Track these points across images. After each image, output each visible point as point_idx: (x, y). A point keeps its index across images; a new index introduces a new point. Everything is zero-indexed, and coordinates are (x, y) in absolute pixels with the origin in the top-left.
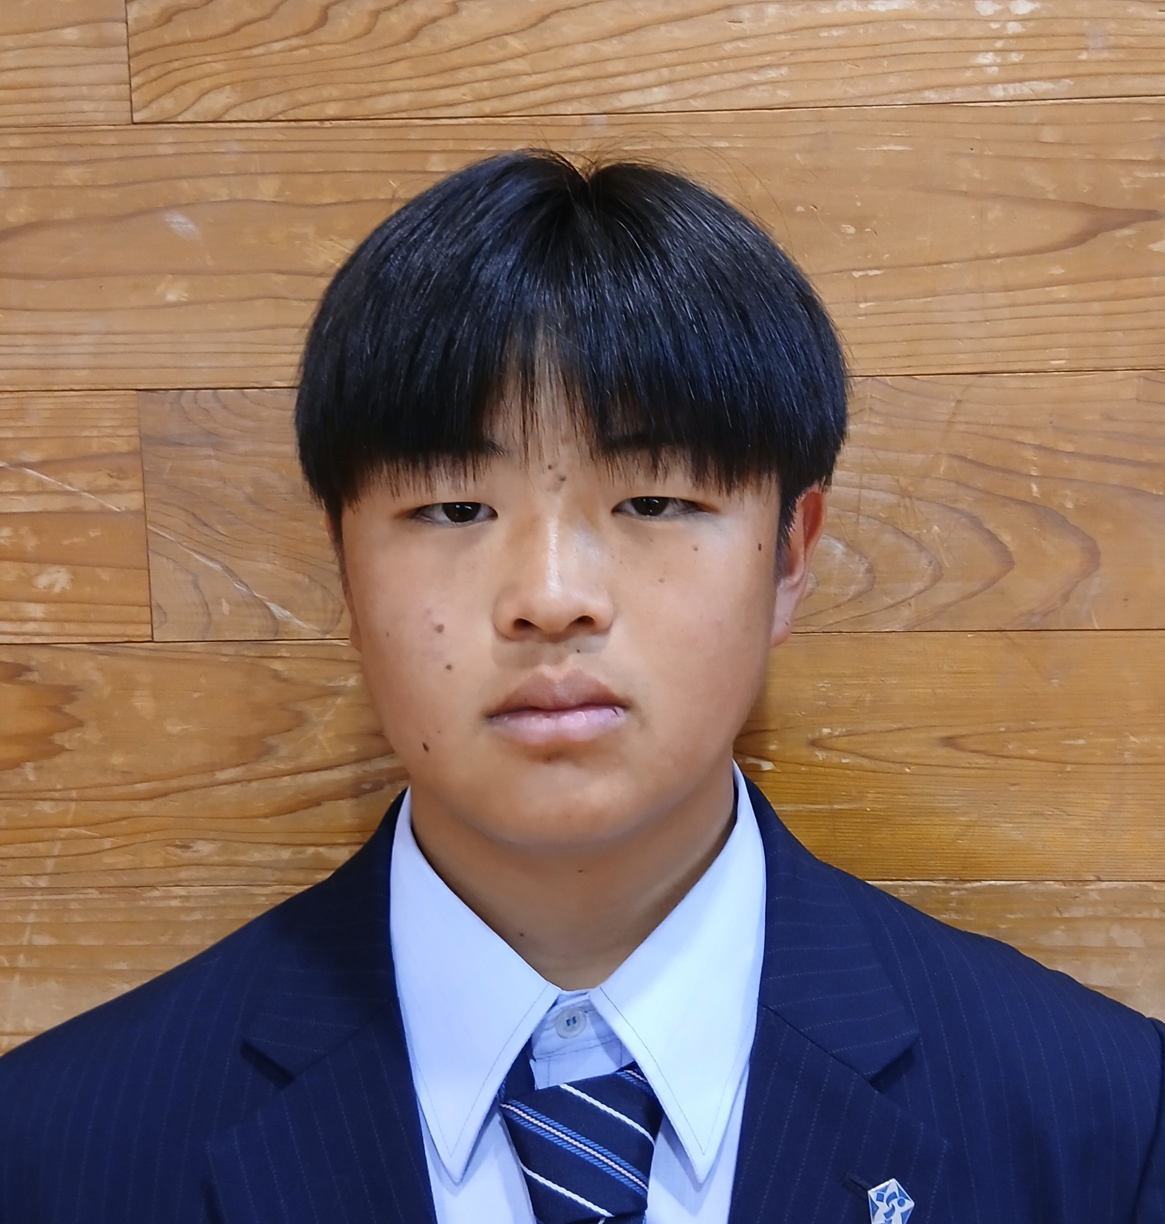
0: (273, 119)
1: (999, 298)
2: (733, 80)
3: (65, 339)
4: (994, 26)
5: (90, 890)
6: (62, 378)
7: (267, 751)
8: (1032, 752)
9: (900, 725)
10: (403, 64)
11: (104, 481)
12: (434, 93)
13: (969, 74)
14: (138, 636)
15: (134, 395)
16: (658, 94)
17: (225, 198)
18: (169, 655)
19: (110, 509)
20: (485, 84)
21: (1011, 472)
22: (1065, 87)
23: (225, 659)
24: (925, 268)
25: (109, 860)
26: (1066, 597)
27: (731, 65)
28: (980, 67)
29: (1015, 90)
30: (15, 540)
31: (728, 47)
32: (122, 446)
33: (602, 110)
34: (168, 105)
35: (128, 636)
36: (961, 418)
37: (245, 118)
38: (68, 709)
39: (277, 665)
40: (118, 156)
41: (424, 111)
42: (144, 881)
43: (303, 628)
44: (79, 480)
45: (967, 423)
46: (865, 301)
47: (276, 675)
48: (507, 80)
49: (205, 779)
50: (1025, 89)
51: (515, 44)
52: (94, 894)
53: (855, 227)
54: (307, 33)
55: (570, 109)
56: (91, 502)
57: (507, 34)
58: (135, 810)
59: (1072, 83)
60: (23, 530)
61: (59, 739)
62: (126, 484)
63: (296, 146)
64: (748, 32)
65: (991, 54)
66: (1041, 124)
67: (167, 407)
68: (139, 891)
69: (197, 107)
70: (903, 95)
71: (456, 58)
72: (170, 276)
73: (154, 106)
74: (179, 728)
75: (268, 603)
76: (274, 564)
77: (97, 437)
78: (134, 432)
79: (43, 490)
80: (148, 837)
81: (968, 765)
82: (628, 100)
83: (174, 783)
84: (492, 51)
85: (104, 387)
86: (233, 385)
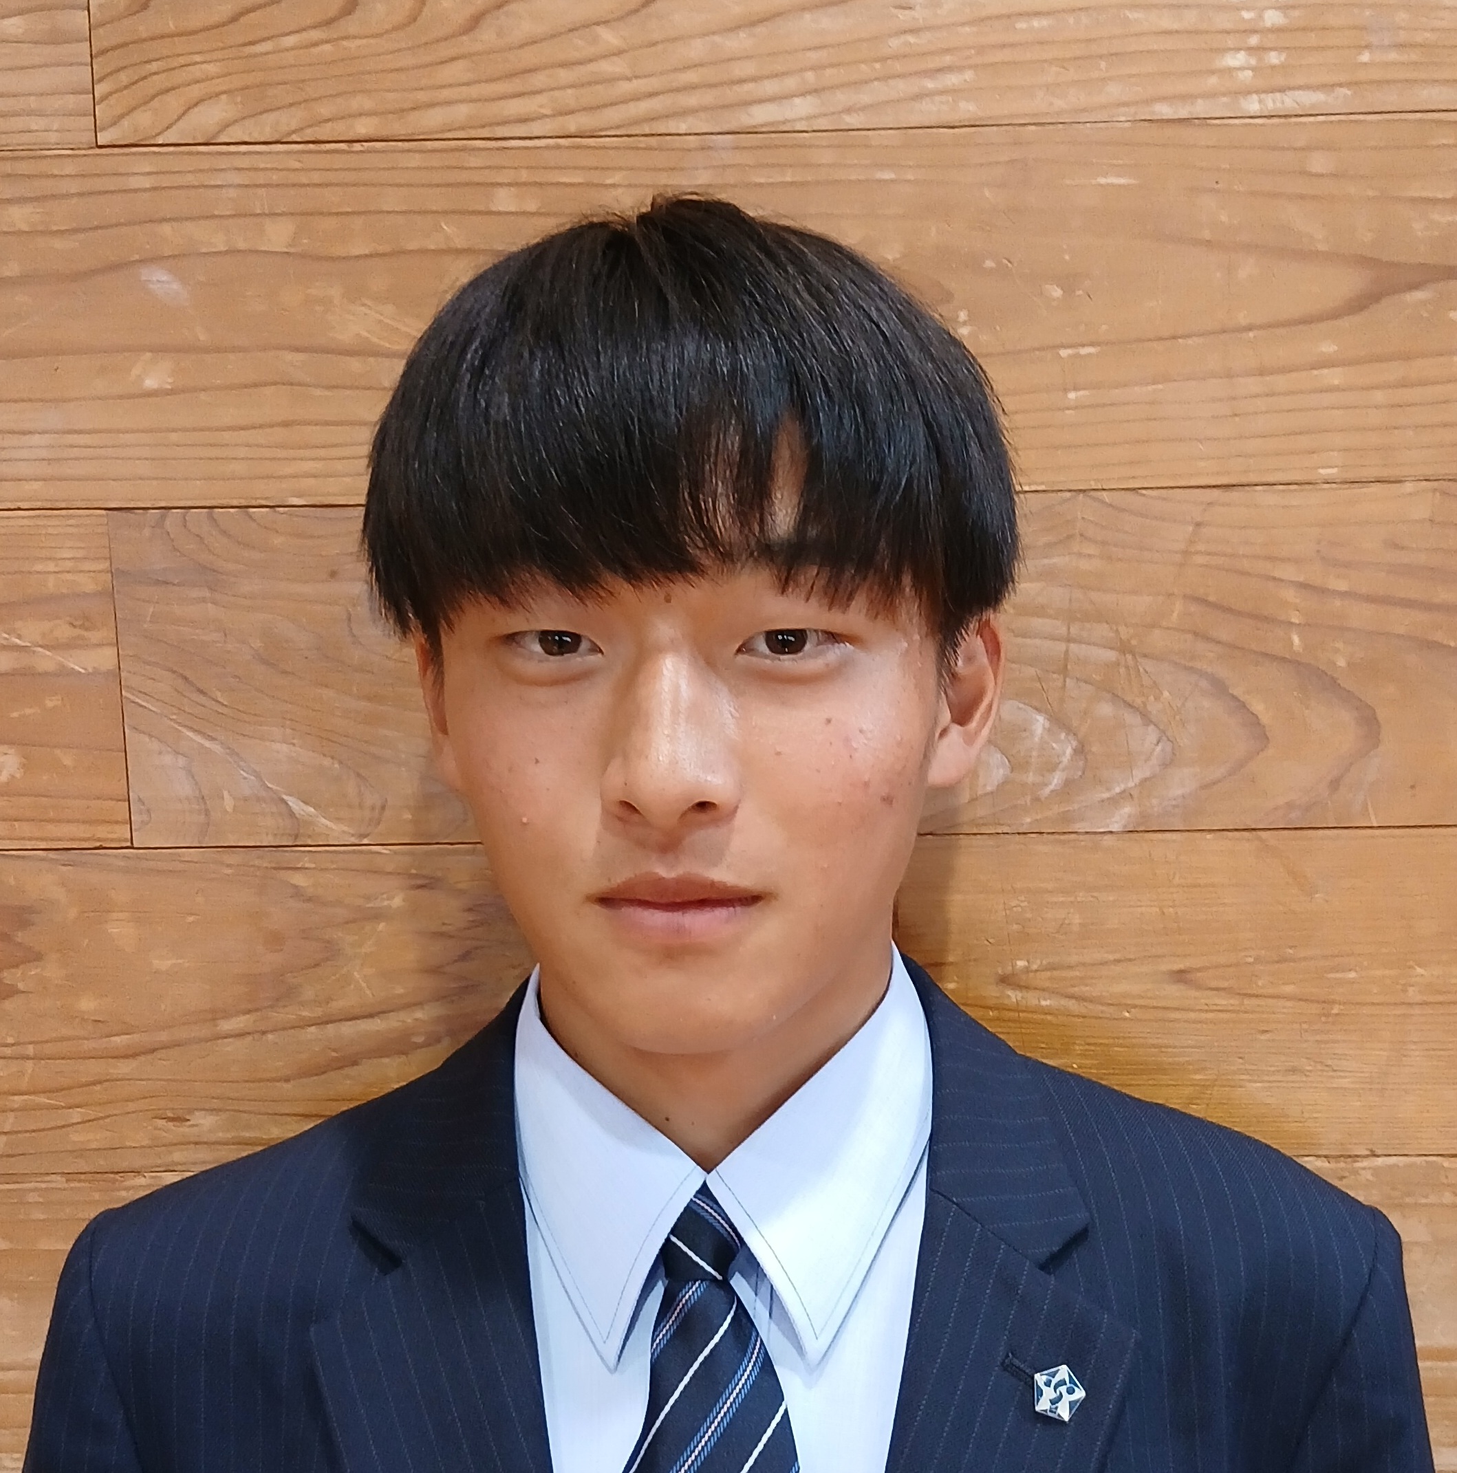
0: (285, 140)
1: (1252, 385)
2: (902, 87)
3: (11, 440)
4: (1247, 15)
5: (55, 1177)
7: (287, 994)
8: (1289, 989)
9: (1117, 956)
10: (460, 65)
11: (64, 632)
12: (502, 103)
13: (1213, 81)
14: (112, 840)
15: (103, 516)
16: (801, 108)
17: (222, 248)
18: (152, 864)
19: (71, 669)
20: (569, 91)
21: (1267, 619)
22: (1340, 99)
23: (229, 871)
24: (1155, 344)
25: (75, 1137)
26: (1335, 784)
27: (898, 67)
28: (1230, 70)
29: (1274, 102)
31: (895, 43)
32: (87, 584)
33: (725, 129)
34: (143, 121)
35: (99, 840)
36: (1201, 547)
37: (247, 139)
38: (20, 936)
39: (298, 879)
40: (76, 191)
41: (487, 129)
42: (124, 1165)
43: (332, 829)
44: (31, 630)
45: (1209, 554)
46: (1076, 389)
47: (297, 893)
48: (599, 87)
49: (204, 1031)
50: (1288, 102)
51: (609, 37)
52: (59, 1181)
53: (1062, 289)
54: (329, 22)
55: (683, 128)
56: (46, 661)
57: (597, 24)
58: (111, 1071)
59: (1349, 93)
61: (9, 976)
62: (95, 636)
63: (316, 177)
64: (921, 21)
65: (1243, 53)
66: (1308, 148)
67: (147, 532)
68: (118, 1177)
69: (181, 124)
70: (1126, 109)
71: (528, 57)
72: (149, 355)
73: (125, 123)
74: (169, 963)
75: (285, 797)
76: (294, 745)
77: (55, 572)
78: (104, 565)
80: (131, 1106)
81: (1206, 1007)
82: (760, 115)
83: (164, 1037)
84: (578, 46)
85: (63, 506)
86: (235, 503)
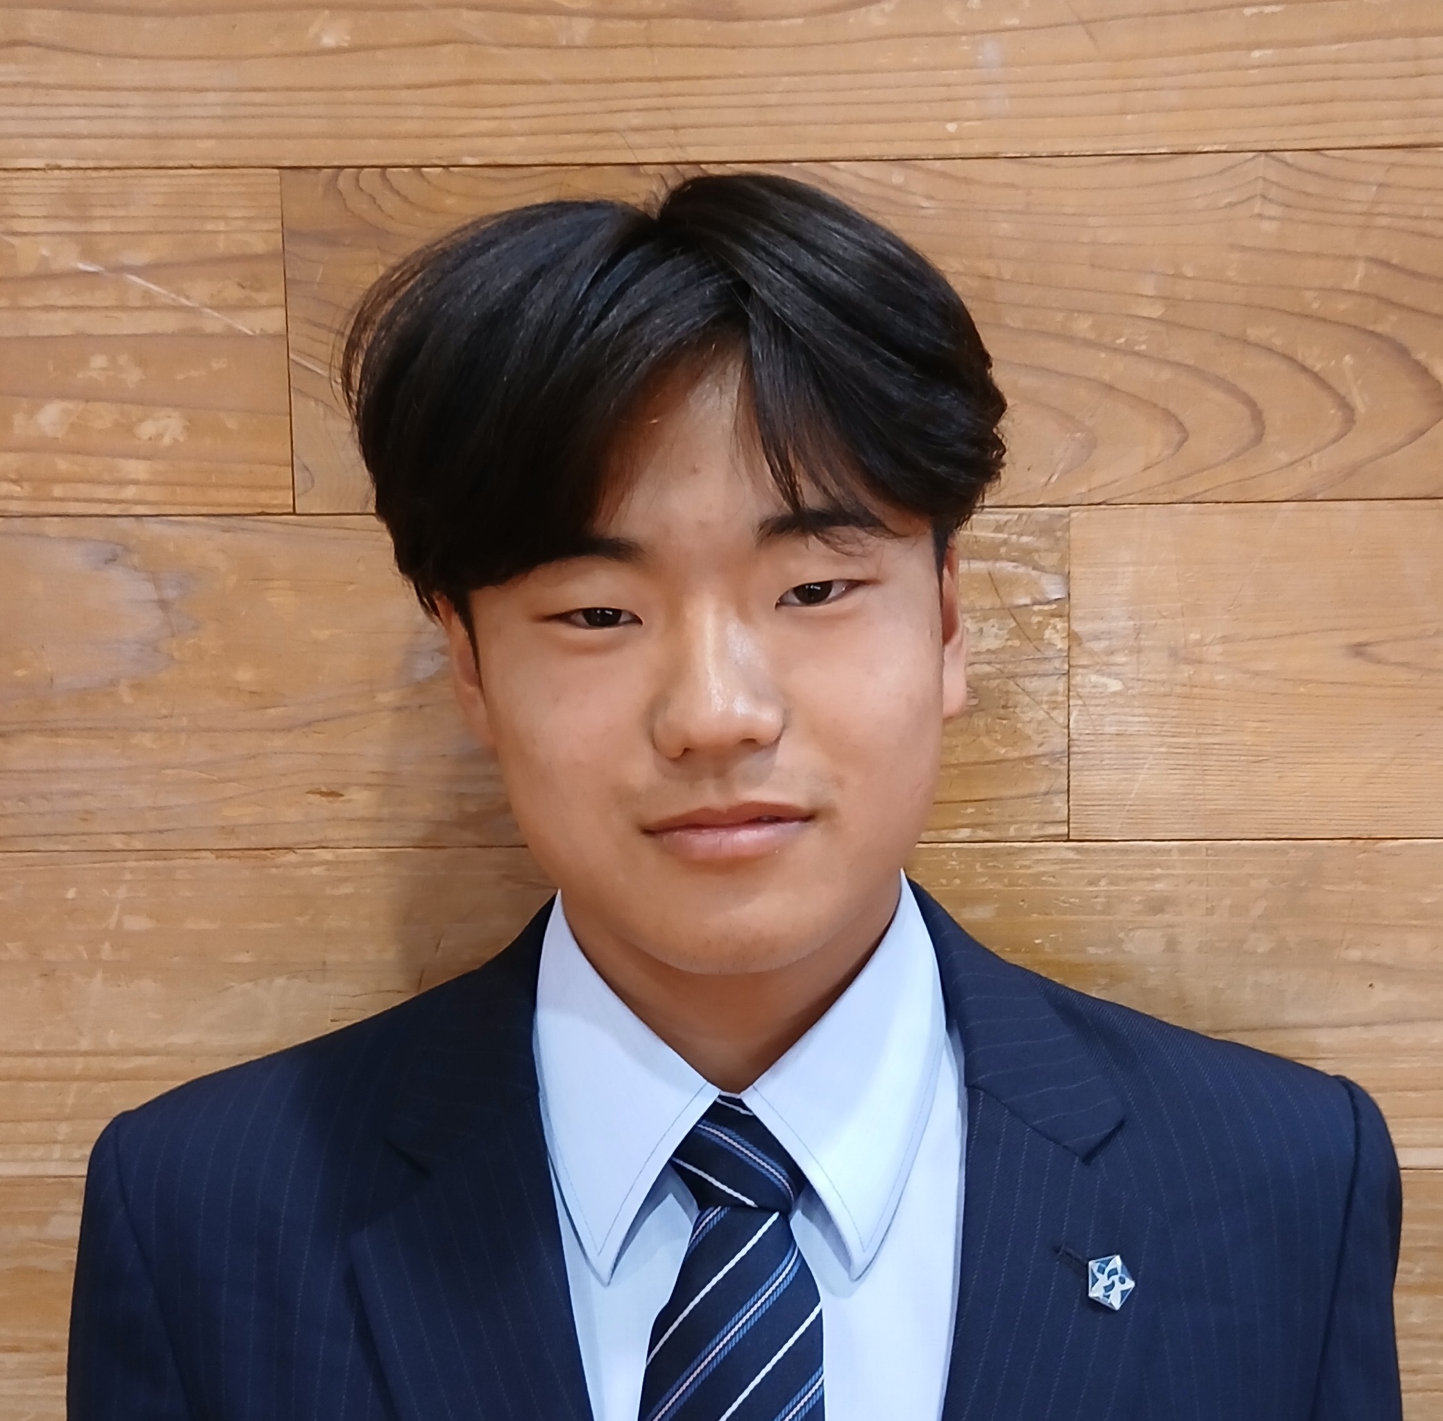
3: (187, 97)
5: (203, 854)
6: (181, 151)
11: (233, 293)
14: (275, 506)
15: (273, 175)
18: (315, 531)
19: (240, 330)
30: (111, 373)
32: (258, 245)
35: (261, 506)
36: (1383, 208)
42: (278, 841)
44: (200, 290)
45: (1391, 216)
46: (1259, 48)
49: (362, 704)
52: (208, 858)
56: (214, 322)
58: (265, 745)
60: (123, 359)
62: (263, 298)
67: (319, 192)
68: (270, 855)
72: (327, 12)
74: (327, 633)
77: (225, 232)
78: (276, 225)
79: (150, 304)
80: (286, 781)
81: (1383, 683)
83: (321, 710)
85: (235, 163)
86: (409, 162)
